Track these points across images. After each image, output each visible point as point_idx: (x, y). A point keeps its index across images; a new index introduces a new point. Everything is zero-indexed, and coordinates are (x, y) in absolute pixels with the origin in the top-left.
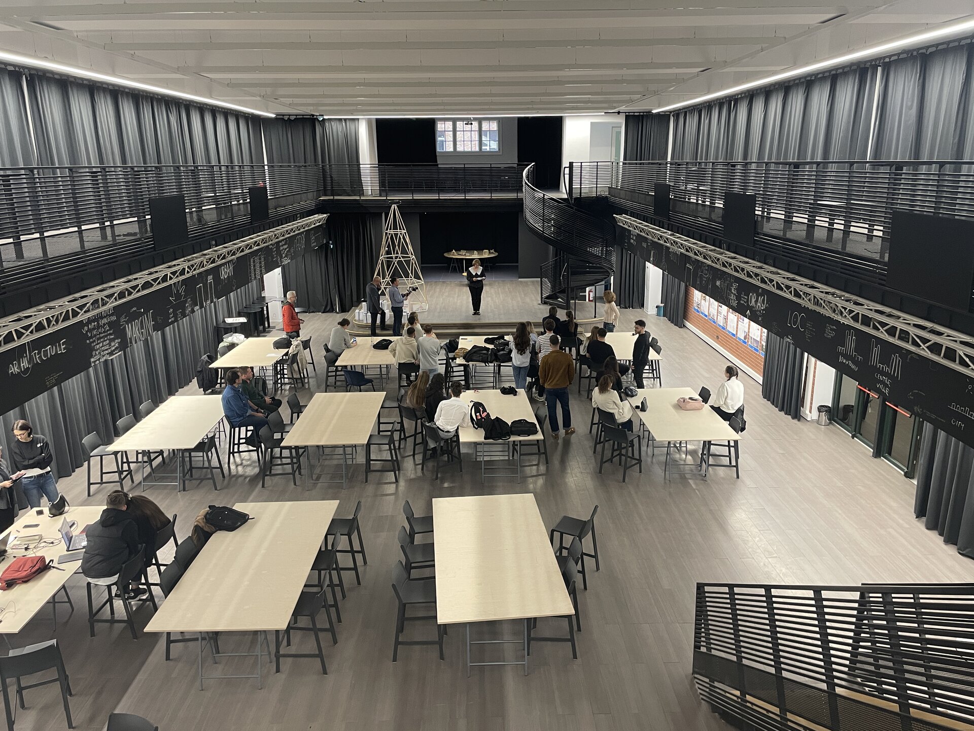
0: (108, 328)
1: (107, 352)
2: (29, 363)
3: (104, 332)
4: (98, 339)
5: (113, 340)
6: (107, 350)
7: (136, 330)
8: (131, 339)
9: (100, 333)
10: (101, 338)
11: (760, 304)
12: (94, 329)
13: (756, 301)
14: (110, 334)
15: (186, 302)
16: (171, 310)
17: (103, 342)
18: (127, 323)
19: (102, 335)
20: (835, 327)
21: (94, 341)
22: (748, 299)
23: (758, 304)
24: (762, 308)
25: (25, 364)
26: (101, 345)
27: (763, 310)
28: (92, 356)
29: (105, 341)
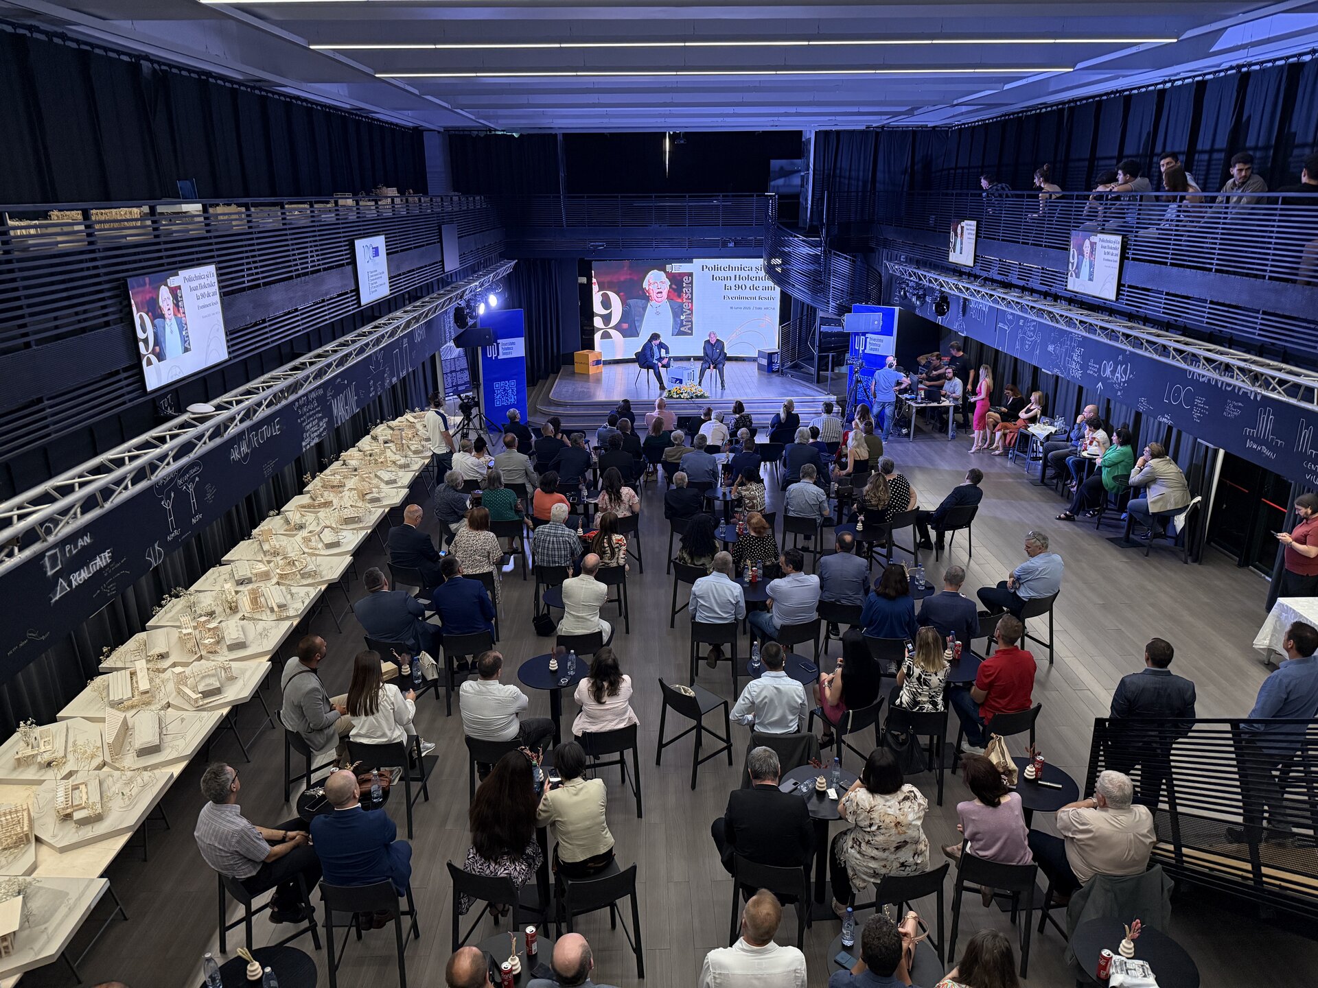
0: (316, 404)
1: (316, 434)
2: (248, 448)
3: (313, 409)
4: (308, 418)
5: (320, 419)
6: (316, 431)
7: (341, 405)
8: (336, 417)
9: (310, 410)
10: (310, 416)
11: (1119, 375)
12: (304, 405)
13: (1113, 372)
14: (318, 412)
15: (384, 372)
16: (372, 382)
17: (312, 421)
18: (334, 397)
19: (311, 413)
20: (1240, 404)
21: (304, 421)
22: (1099, 369)
23: (1117, 375)
24: (1123, 380)
25: (244, 449)
26: (311, 425)
27: (1124, 383)
28: (303, 440)
29: (314, 420)
